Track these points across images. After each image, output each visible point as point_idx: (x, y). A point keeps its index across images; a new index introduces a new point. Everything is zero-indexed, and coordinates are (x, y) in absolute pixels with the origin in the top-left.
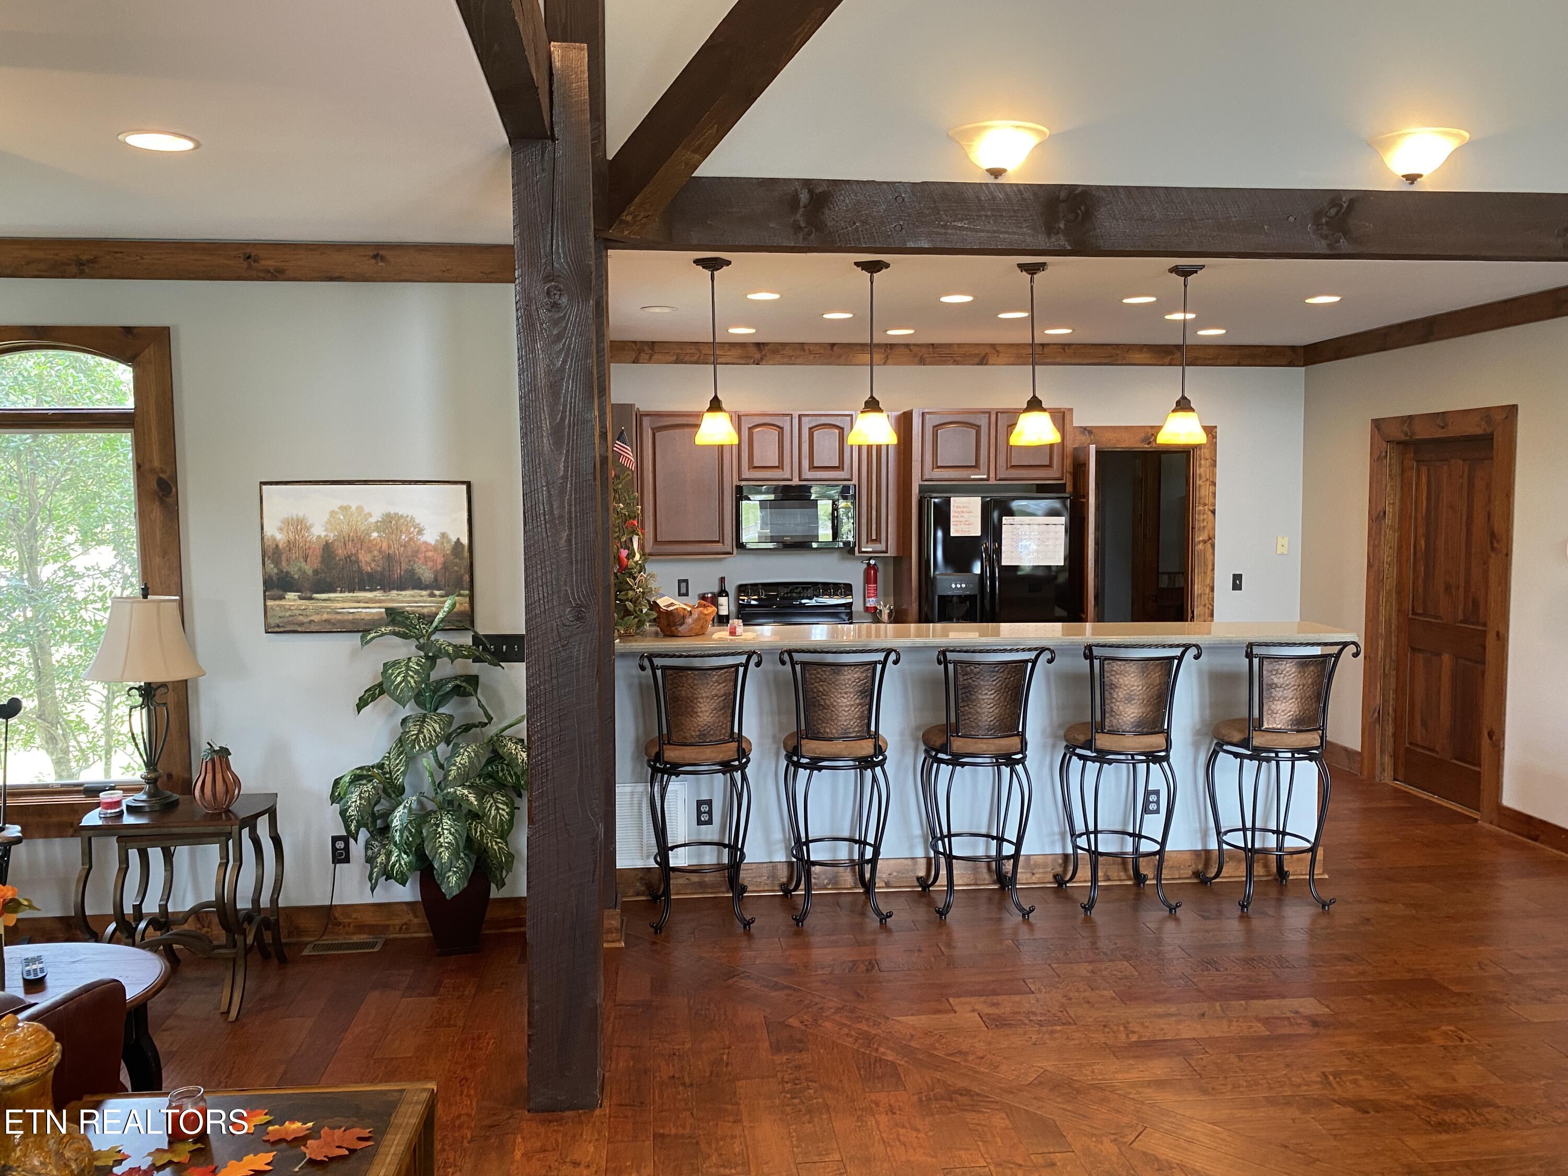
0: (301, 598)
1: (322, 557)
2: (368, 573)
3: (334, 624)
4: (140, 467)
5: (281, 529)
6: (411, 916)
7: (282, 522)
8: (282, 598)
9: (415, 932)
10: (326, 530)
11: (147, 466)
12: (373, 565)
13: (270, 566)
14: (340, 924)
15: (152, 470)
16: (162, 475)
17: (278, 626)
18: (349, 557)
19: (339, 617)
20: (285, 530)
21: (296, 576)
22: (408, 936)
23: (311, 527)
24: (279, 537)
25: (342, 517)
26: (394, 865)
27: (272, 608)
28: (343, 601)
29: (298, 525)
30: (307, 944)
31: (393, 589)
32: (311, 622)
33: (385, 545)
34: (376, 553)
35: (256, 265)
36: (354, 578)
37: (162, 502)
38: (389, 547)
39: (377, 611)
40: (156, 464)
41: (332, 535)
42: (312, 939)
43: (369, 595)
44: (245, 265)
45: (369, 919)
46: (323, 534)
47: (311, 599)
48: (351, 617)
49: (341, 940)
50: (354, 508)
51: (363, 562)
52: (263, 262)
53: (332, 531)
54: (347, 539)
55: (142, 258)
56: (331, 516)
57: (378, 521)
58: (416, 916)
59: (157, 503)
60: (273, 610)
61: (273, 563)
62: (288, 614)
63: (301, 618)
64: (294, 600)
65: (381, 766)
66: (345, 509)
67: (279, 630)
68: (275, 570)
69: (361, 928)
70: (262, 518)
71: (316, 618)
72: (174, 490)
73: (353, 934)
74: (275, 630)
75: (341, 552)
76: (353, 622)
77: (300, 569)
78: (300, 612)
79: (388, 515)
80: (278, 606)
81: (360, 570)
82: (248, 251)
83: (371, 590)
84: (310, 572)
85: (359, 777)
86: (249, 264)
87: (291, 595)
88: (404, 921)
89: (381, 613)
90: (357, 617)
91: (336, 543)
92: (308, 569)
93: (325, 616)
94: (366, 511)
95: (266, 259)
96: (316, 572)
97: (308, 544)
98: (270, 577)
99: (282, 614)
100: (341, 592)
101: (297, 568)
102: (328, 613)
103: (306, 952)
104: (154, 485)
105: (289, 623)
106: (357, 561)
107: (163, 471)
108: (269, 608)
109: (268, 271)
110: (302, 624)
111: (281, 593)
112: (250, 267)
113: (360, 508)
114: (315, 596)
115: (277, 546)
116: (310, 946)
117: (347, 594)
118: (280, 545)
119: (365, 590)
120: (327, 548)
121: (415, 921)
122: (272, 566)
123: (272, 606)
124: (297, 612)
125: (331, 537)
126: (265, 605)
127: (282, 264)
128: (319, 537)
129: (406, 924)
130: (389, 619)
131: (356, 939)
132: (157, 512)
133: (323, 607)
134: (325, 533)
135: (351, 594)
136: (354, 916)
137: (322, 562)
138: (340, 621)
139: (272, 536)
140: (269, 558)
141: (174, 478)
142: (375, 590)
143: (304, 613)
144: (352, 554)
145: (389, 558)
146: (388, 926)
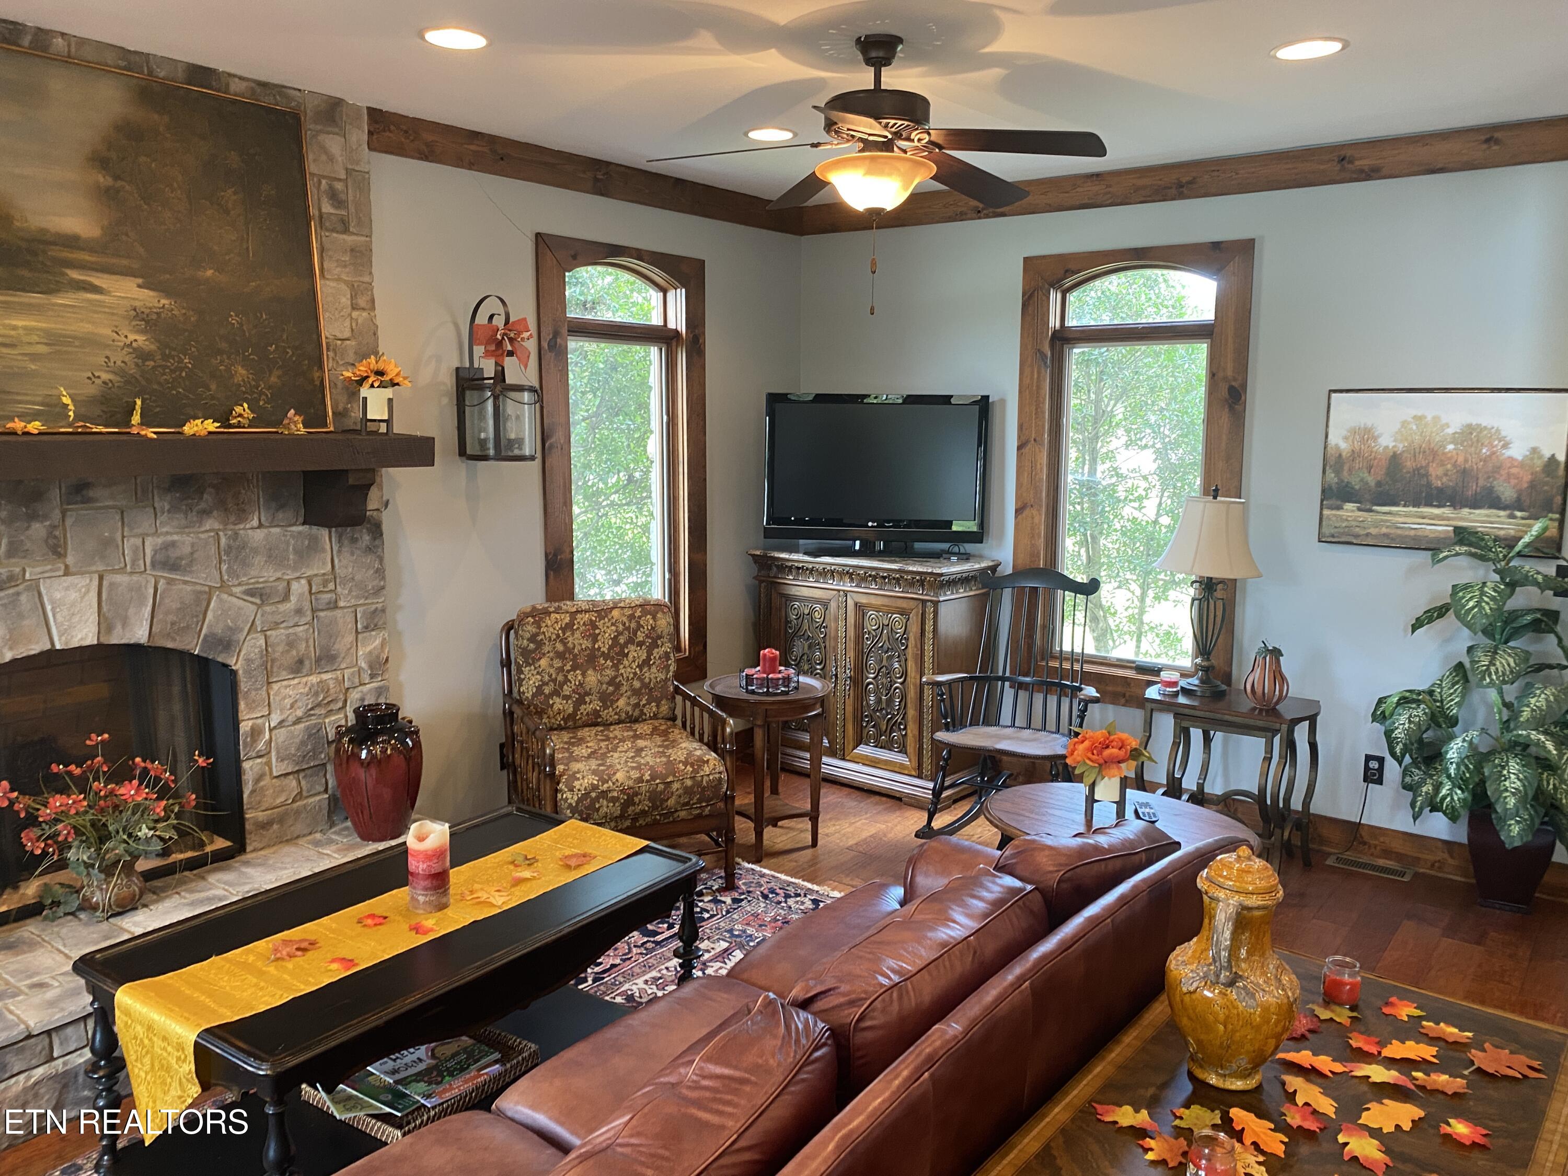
0: (1359, 509)
1: (1388, 468)
2: (1437, 488)
3: (1392, 539)
4: (1213, 375)
5: (1346, 438)
6: (1446, 856)
7: (1348, 431)
8: (1339, 508)
9: (1448, 873)
10: (1395, 441)
11: (1220, 375)
12: (1444, 479)
13: (1331, 476)
14: (1365, 843)
15: (1225, 379)
16: (1233, 384)
17: (1333, 536)
18: (1418, 470)
19: (1399, 532)
20: (1351, 438)
21: (1357, 487)
22: (1440, 875)
23: (1378, 437)
24: (1343, 445)
25: (1414, 427)
26: (1444, 798)
27: (1328, 518)
28: (1405, 516)
29: (1366, 434)
30: (1330, 854)
31: (1466, 506)
32: (1368, 535)
33: (1461, 459)
34: (1449, 466)
35: (1350, 166)
36: (1421, 492)
37: (1231, 409)
38: (1466, 461)
39: (1443, 529)
40: (1230, 373)
41: (1401, 446)
42: (1336, 851)
43: (1436, 511)
44: (1338, 168)
45: (1397, 846)
46: (1391, 445)
47: (1370, 511)
48: (1412, 533)
49: (1364, 859)
50: (1429, 418)
51: (1434, 476)
52: (1357, 163)
53: (1401, 441)
54: (1417, 451)
55: (1237, 174)
56: (1402, 426)
57: (1456, 433)
58: (1452, 857)
59: (1227, 410)
60: (1330, 519)
61: (1334, 472)
62: (1344, 525)
63: (1357, 529)
64: (1353, 511)
65: (1431, 693)
66: (1418, 419)
67: (1333, 540)
68: (1336, 480)
69: (1387, 853)
70: (1327, 426)
71: (1373, 531)
72: (1243, 398)
73: (1380, 857)
74: (1329, 540)
75: (1409, 464)
76: (1415, 538)
77: (1362, 480)
78: (1358, 524)
79: (1469, 426)
80: (1335, 515)
81: (1429, 485)
82: (1343, 153)
83: (1438, 506)
84: (1372, 484)
85: (1406, 700)
86: (1343, 166)
87: (1349, 506)
88: (1438, 858)
89: (1448, 531)
90: (1420, 533)
91: (1405, 455)
92: (1371, 480)
93: (1384, 530)
94: (1444, 422)
95: (1361, 159)
96: (1379, 484)
97: (1373, 454)
98: (1330, 488)
99: (1338, 525)
100: (1405, 506)
101: (1357, 478)
102: (1387, 527)
103: (1330, 862)
104: (1224, 392)
105: (1343, 534)
106: (1427, 475)
107: (1235, 380)
108: (1324, 517)
109: (1362, 171)
110: (1357, 536)
111: (1339, 503)
112: (1343, 169)
113: (1436, 419)
114: (1375, 508)
115: (1340, 455)
116: (1333, 858)
117: (1411, 509)
118: (1344, 454)
119: (1431, 505)
120: (1395, 459)
121: (1450, 861)
122: (1333, 475)
123: (1328, 516)
124: (1354, 523)
125: (1401, 447)
126: (1321, 514)
127: (1379, 161)
128: (1387, 447)
129: (1439, 861)
130: (1457, 539)
131: (1381, 862)
132: (1225, 418)
133: (1382, 521)
134: (1394, 444)
135: (1416, 509)
136: (1382, 839)
137: (1388, 474)
138: (1400, 536)
139: (1336, 445)
140: (1331, 467)
141: (1244, 386)
142: (1444, 506)
143: (1362, 524)
144: (1422, 467)
145: (1464, 473)
146: (1419, 859)
